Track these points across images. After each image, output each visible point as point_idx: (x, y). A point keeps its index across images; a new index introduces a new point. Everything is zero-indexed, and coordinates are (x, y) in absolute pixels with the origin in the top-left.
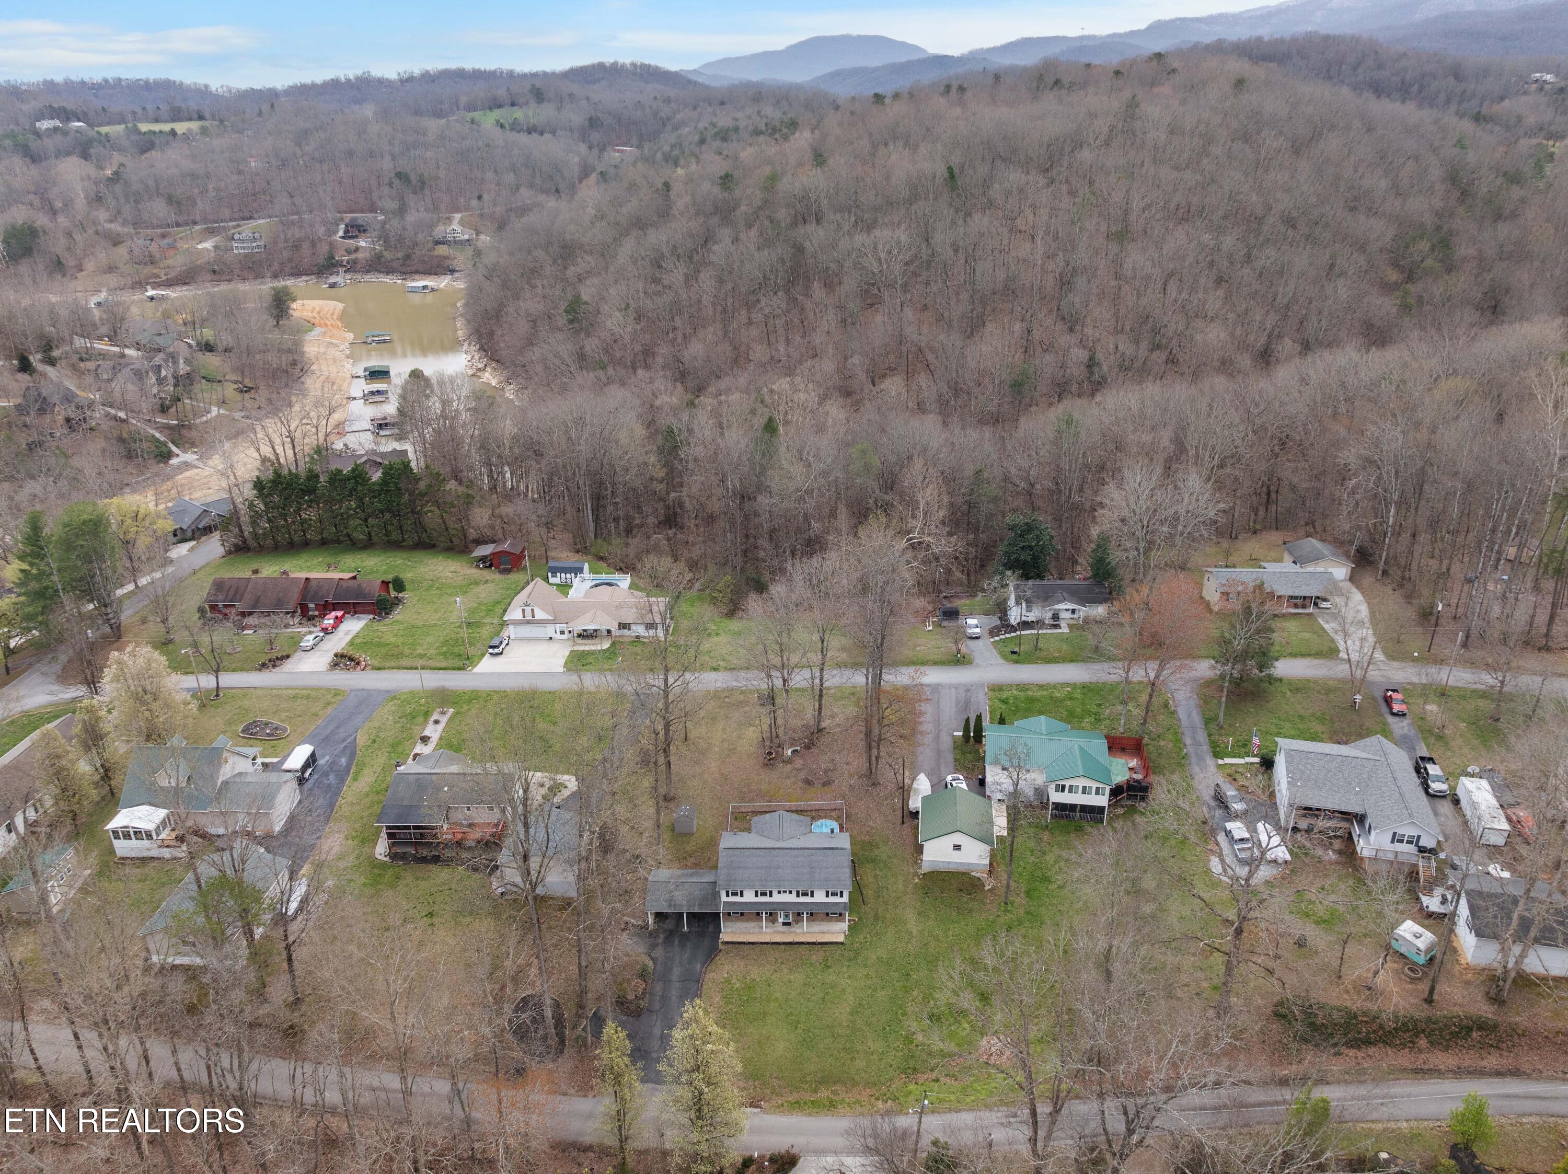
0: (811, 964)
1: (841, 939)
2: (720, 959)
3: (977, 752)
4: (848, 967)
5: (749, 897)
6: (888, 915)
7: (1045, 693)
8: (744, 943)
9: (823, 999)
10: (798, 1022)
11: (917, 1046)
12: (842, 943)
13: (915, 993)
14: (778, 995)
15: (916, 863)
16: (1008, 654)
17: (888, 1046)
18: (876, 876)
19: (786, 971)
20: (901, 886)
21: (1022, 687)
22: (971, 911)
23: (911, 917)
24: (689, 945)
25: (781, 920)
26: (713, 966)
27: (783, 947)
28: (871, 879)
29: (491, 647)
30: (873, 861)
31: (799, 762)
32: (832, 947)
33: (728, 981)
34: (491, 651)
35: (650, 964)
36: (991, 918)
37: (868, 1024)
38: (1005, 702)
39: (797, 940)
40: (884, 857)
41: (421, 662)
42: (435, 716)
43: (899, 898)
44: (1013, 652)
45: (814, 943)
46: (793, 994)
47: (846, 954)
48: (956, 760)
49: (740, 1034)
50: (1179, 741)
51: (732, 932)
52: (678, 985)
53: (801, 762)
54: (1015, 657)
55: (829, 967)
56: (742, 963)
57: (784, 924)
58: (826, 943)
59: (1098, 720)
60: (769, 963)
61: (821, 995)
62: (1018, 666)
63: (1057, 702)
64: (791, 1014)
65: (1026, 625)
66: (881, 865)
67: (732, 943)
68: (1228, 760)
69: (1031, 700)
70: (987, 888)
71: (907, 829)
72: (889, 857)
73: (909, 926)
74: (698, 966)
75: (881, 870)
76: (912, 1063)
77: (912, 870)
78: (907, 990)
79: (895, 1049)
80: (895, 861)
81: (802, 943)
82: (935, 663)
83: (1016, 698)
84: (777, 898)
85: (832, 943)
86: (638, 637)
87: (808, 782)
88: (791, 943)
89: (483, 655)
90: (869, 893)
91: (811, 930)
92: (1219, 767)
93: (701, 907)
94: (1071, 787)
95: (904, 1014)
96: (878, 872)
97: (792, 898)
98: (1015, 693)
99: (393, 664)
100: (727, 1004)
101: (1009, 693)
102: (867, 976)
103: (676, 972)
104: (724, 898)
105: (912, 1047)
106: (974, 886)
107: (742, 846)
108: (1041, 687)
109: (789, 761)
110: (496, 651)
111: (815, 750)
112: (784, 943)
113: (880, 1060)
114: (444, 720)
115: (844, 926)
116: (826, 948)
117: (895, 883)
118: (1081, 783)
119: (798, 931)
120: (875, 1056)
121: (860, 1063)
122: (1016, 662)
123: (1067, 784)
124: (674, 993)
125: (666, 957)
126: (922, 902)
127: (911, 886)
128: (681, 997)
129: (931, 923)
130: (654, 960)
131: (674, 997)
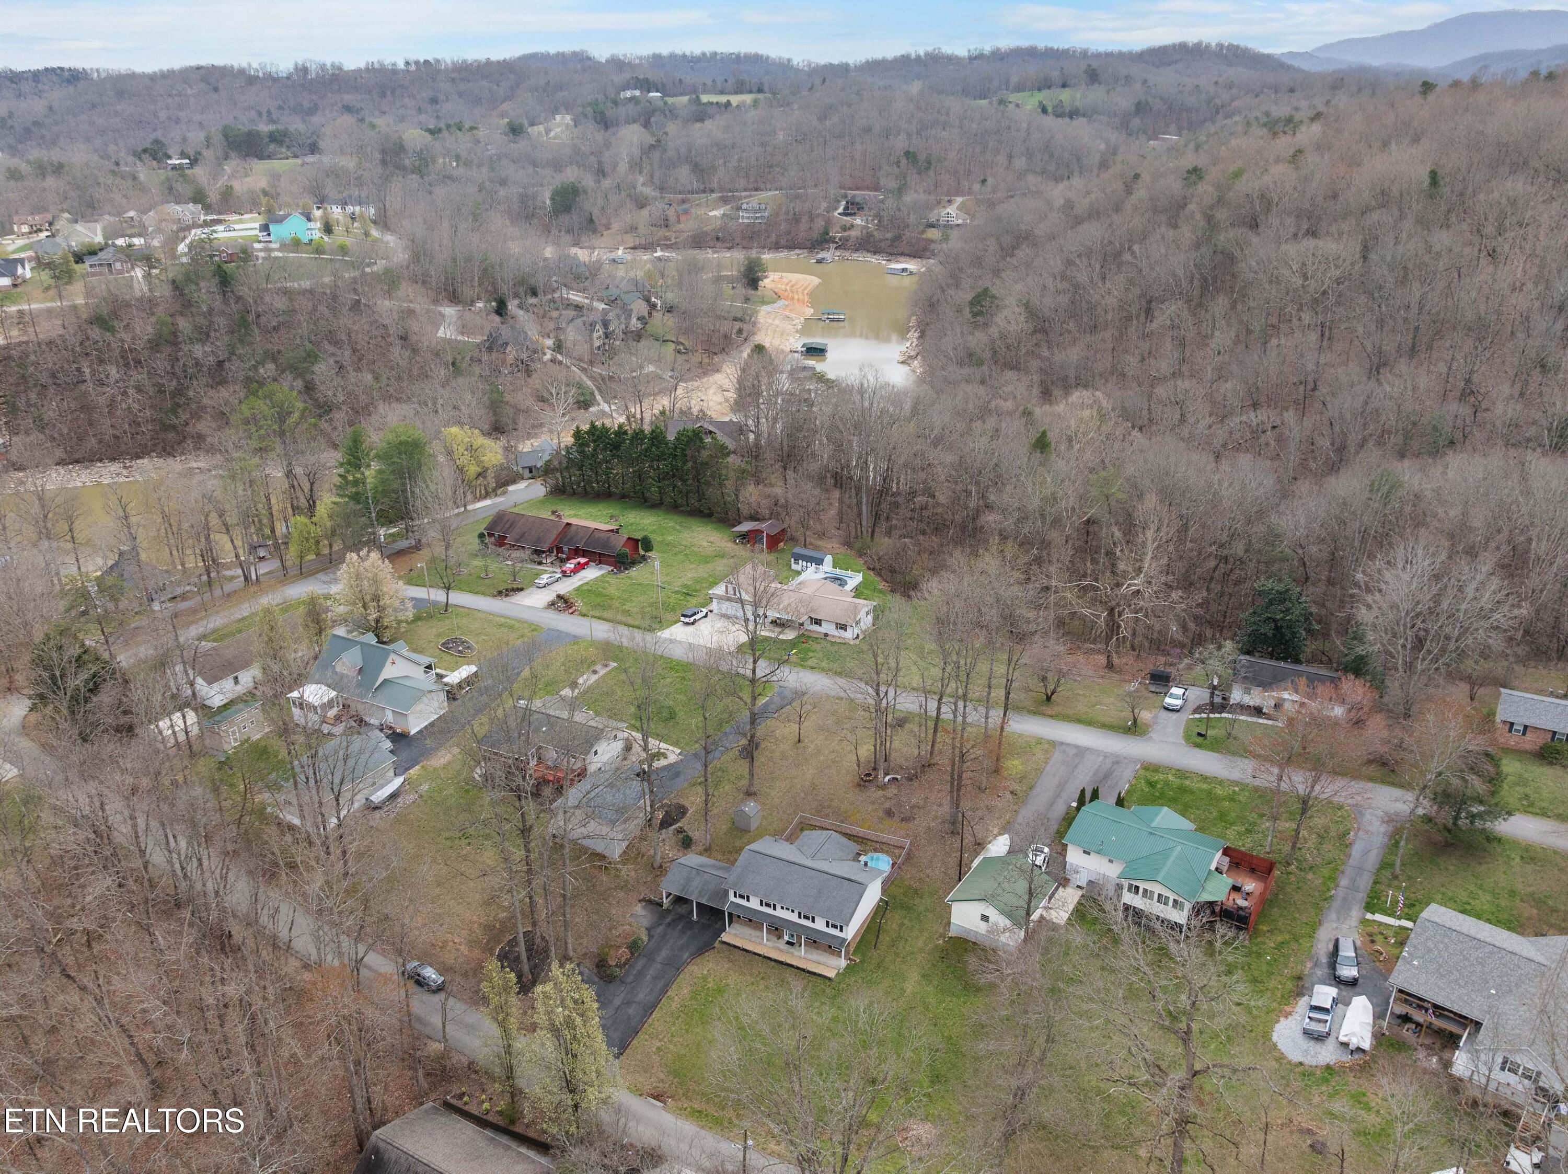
0: (789, 989)
1: (831, 974)
2: (710, 955)
4: (823, 1003)
5: (754, 904)
6: (892, 967)
7: (1205, 786)
8: (738, 948)
12: (830, 979)
16: (1195, 734)
18: (901, 925)
19: (762, 987)
20: (920, 943)
21: (1182, 774)
23: (913, 977)
24: (689, 933)
25: (786, 938)
26: (698, 960)
27: (773, 963)
28: (894, 926)
29: (684, 616)
30: (908, 909)
31: (892, 791)
32: (819, 980)
33: (705, 979)
34: (682, 619)
35: (645, 938)
38: (1152, 785)
39: (789, 961)
40: (921, 908)
41: (620, 617)
42: (598, 667)
43: (913, 953)
44: (1199, 734)
45: (803, 970)
47: (828, 990)
48: (1057, 831)
49: (687, 1031)
50: (1333, 879)
51: (736, 935)
52: (659, 966)
53: (895, 791)
54: (1200, 740)
56: (726, 966)
57: (788, 943)
58: (814, 974)
59: (1248, 831)
60: (751, 975)
62: (1197, 750)
63: (1211, 796)
65: (1242, 708)
66: (913, 915)
67: (729, 945)
68: (1379, 917)
69: (1183, 790)
72: (927, 910)
73: (906, 985)
74: (686, 955)
75: (910, 920)
77: (941, 930)
80: (930, 915)
81: (793, 966)
82: (1104, 726)
83: (1167, 783)
84: (780, 913)
85: (820, 975)
86: (826, 635)
87: (889, 813)
88: (781, 963)
89: (676, 622)
90: (885, 939)
91: (809, 956)
92: (1364, 922)
93: (709, 899)
94: (1145, 891)
96: (906, 922)
97: (793, 917)
98: (1170, 777)
99: (597, 614)
100: (691, 999)
101: (1162, 777)
103: (664, 954)
104: (732, 898)
107: (769, 852)
108: (1205, 778)
109: (883, 787)
110: (687, 620)
111: (915, 784)
112: (776, 961)
114: (602, 672)
115: (843, 963)
116: (813, 978)
117: (917, 938)
118: (1157, 889)
119: (796, 953)
122: (1198, 746)
123: (1142, 885)
124: (651, 972)
125: (663, 937)
126: (934, 965)
127: (931, 946)
128: (655, 978)
129: (930, 989)
130: (650, 937)
131: (649, 977)
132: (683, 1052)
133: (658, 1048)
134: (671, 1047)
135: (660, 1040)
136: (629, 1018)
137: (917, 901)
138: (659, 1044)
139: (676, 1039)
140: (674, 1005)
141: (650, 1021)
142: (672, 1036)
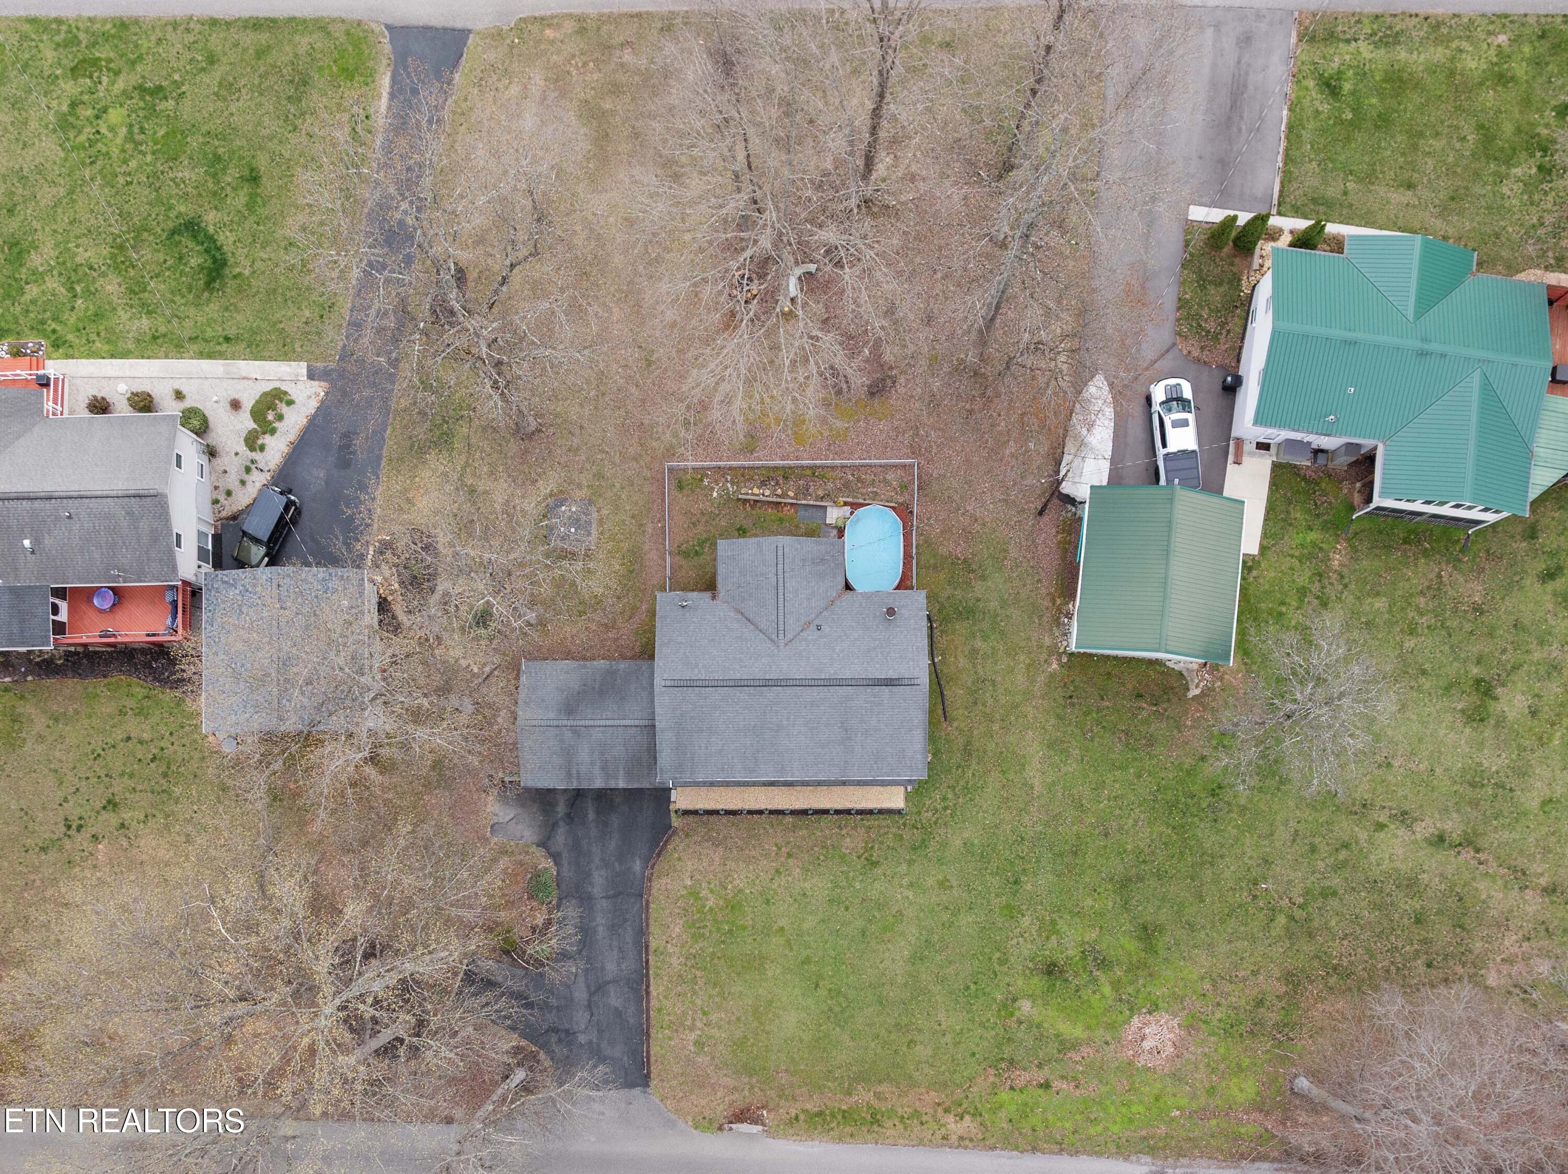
0: (843, 857)
1: (898, 801)
2: (677, 848)
3: (1236, 281)
4: (911, 862)
6: (991, 746)
8: (717, 814)
9: (863, 933)
10: (821, 977)
11: (1020, 1022)
12: (899, 812)
13: (1026, 921)
14: (783, 922)
15: (1057, 622)
17: (972, 1020)
18: (973, 653)
19: (796, 871)
20: (1020, 679)
22: (1151, 742)
23: (1034, 750)
24: (615, 820)
26: (663, 864)
27: (789, 819)
28: (963, 662)
30: (975, 611)
31: (814, 311)
32: (882, 820)
33: (694, 894)
35: (547, 864)
36: (1188, 762)
37: (941, 980)
38: (1332, 87)
40: (994, 605)
43: (1015, 706)
45: (848, 812)
46: (810, 922)
47: (907, 834)
48: (1182, 304)
49: (721, 994)
52: (604, 903)
53: (821, 309)
55: (875, 864)
56: (717, 855)
58: (870, 813)
60: (766, 854)
61: (860, 923)
64: (807, 961)
66: (985, 625)
67: (695, 812)
69: (1398, 81)
70: (1194, 692)
71: (1049, 525)
72: (1004, 604)
73: (1029, 773)
74: (637, 866)
75: (985, 638)
76: (1007, 1052)
77: (1047, 641)
78: (1011, 912)
79: (982, 1025)
80: (1014, 612)
81: (826, 812)
83: (1361, 72)
85: (881, 812)
88: (804, 812)
90: (956, 692)
93: (629, 775)
95: (1003, 962)
96: (979, 643)
100: (697, 937)
101: (1345, 54)
102: (943, 884)
103: (599, 881)
105: (1012, 1022)
106: (1167, 690)
109: (793, 313)
112: (793, 812)
113: (957, 1044)
116: (871, 821)
117: (1011, 671)
120: (948, 1038)
121: (923, 1051)
124: (601, 921)
125: (576, 847)
126: (1059, 717)
127: (1041, 678)
128: (613, 928)
129: (1072, 767)
130: (556, 857)
131: (601, 929)
132: (738, 1034)
133: (696, 1043)
134: (715, 1032)
135: (692, 1029)
136: (618, 1013)
137: (979, 588)
138: (693, 1037)
139: (714, 1017)
140: (674, 961)
141: (654, 1003)
142: (705, 1013)
